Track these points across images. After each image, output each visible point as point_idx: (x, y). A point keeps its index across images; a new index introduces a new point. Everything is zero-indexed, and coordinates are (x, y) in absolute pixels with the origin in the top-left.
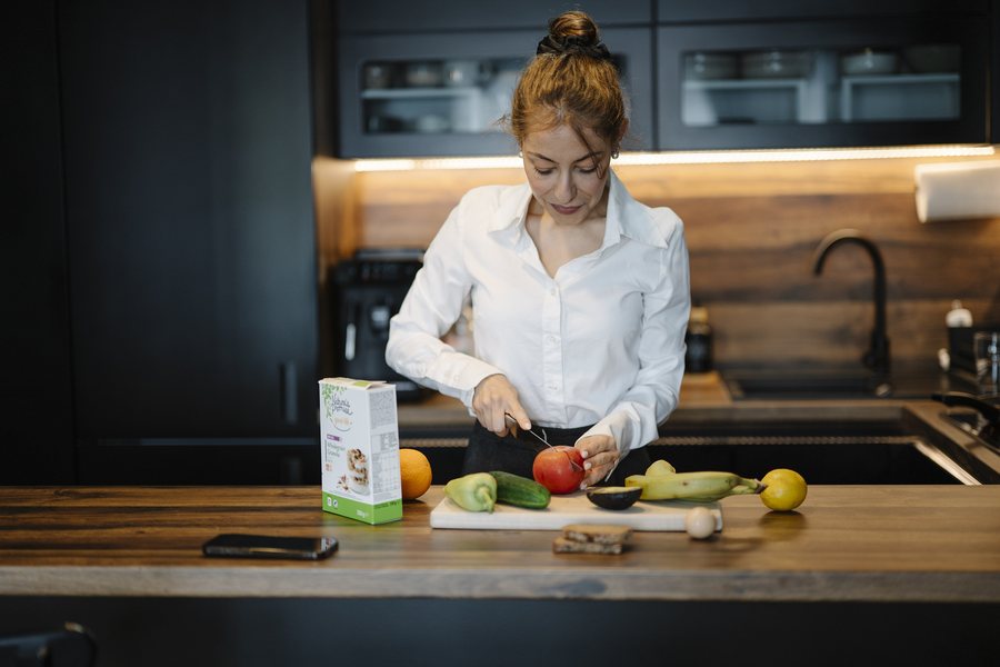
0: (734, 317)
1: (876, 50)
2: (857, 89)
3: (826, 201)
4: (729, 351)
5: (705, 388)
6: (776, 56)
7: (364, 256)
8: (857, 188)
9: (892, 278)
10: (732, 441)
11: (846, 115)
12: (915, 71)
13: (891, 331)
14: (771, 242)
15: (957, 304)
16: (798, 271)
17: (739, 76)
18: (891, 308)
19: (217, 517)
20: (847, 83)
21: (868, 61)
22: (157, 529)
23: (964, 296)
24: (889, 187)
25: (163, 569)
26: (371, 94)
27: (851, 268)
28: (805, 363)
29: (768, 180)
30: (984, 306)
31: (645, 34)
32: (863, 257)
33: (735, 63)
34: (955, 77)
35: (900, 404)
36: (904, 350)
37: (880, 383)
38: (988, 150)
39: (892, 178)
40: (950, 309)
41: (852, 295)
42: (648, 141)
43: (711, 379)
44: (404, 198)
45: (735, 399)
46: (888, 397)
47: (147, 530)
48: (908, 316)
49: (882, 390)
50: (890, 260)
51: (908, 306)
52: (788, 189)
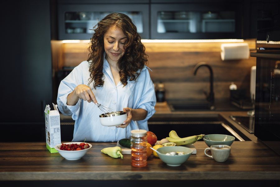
0: (171, 86)
1: (212, 12)
2: (206, 23)
3: (197, 54)
4: (170, 96)
5: (163, 107)
6: (184, 13)
7: (66, 69)
8: (205, 50)
9: (215, 75)
10: (171, 123)
11: (204, 30)
12: (223, 18)
13: (215, 90)
14: (181, 65)
15: (232, 83)
16: (189, 73)
17: (173, 19)
18: (215, 84)
19: (27, 154)
20: (204, 21)
21: (210, 15)
22: (9, 158)
23: (235, 81)
24: (214, 50)
25: (12, 173)
26: (68, 21)
27: (204, 73)
28: (191, 99)
29: (181, 47)
30: (240, 83)
31: (147, 6)
32: (207, 70)
33: (172, 15)
34: (233, 20)
35: (218, 113)
36: (218, 96)
37: (211, 106)
38: (242, 40)
39: (215, 48)
40: (230, 85)
41: (204, 80)
42: (148, 36)
43: (164, 104)
44: (77, 51)
45: (172, 111)
46: (214, 110)
47: (6, 158)
48: (219, 86)
49: (212, 108)
50: (215, 71)
51: (219, 83)
52: (186, 50)
